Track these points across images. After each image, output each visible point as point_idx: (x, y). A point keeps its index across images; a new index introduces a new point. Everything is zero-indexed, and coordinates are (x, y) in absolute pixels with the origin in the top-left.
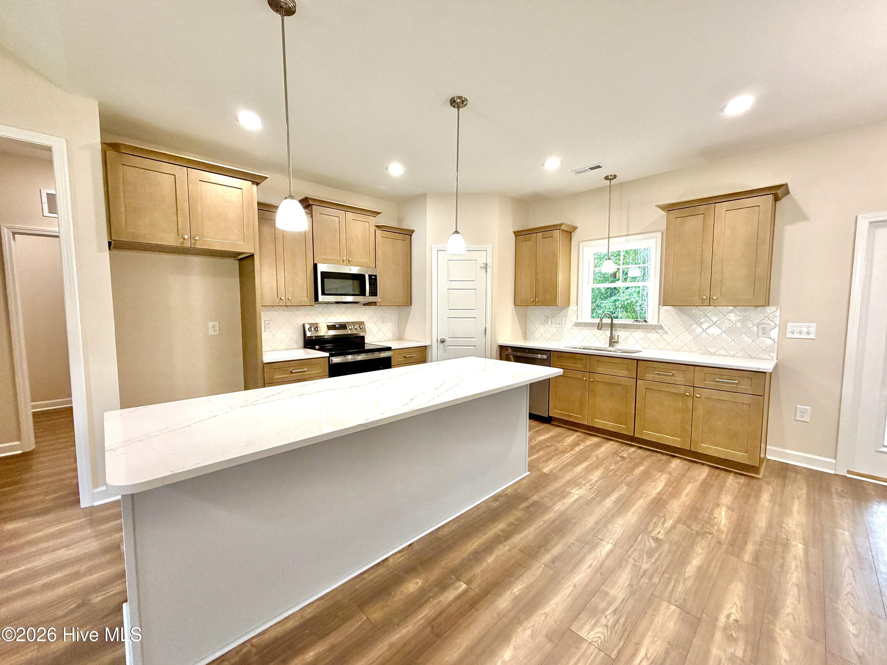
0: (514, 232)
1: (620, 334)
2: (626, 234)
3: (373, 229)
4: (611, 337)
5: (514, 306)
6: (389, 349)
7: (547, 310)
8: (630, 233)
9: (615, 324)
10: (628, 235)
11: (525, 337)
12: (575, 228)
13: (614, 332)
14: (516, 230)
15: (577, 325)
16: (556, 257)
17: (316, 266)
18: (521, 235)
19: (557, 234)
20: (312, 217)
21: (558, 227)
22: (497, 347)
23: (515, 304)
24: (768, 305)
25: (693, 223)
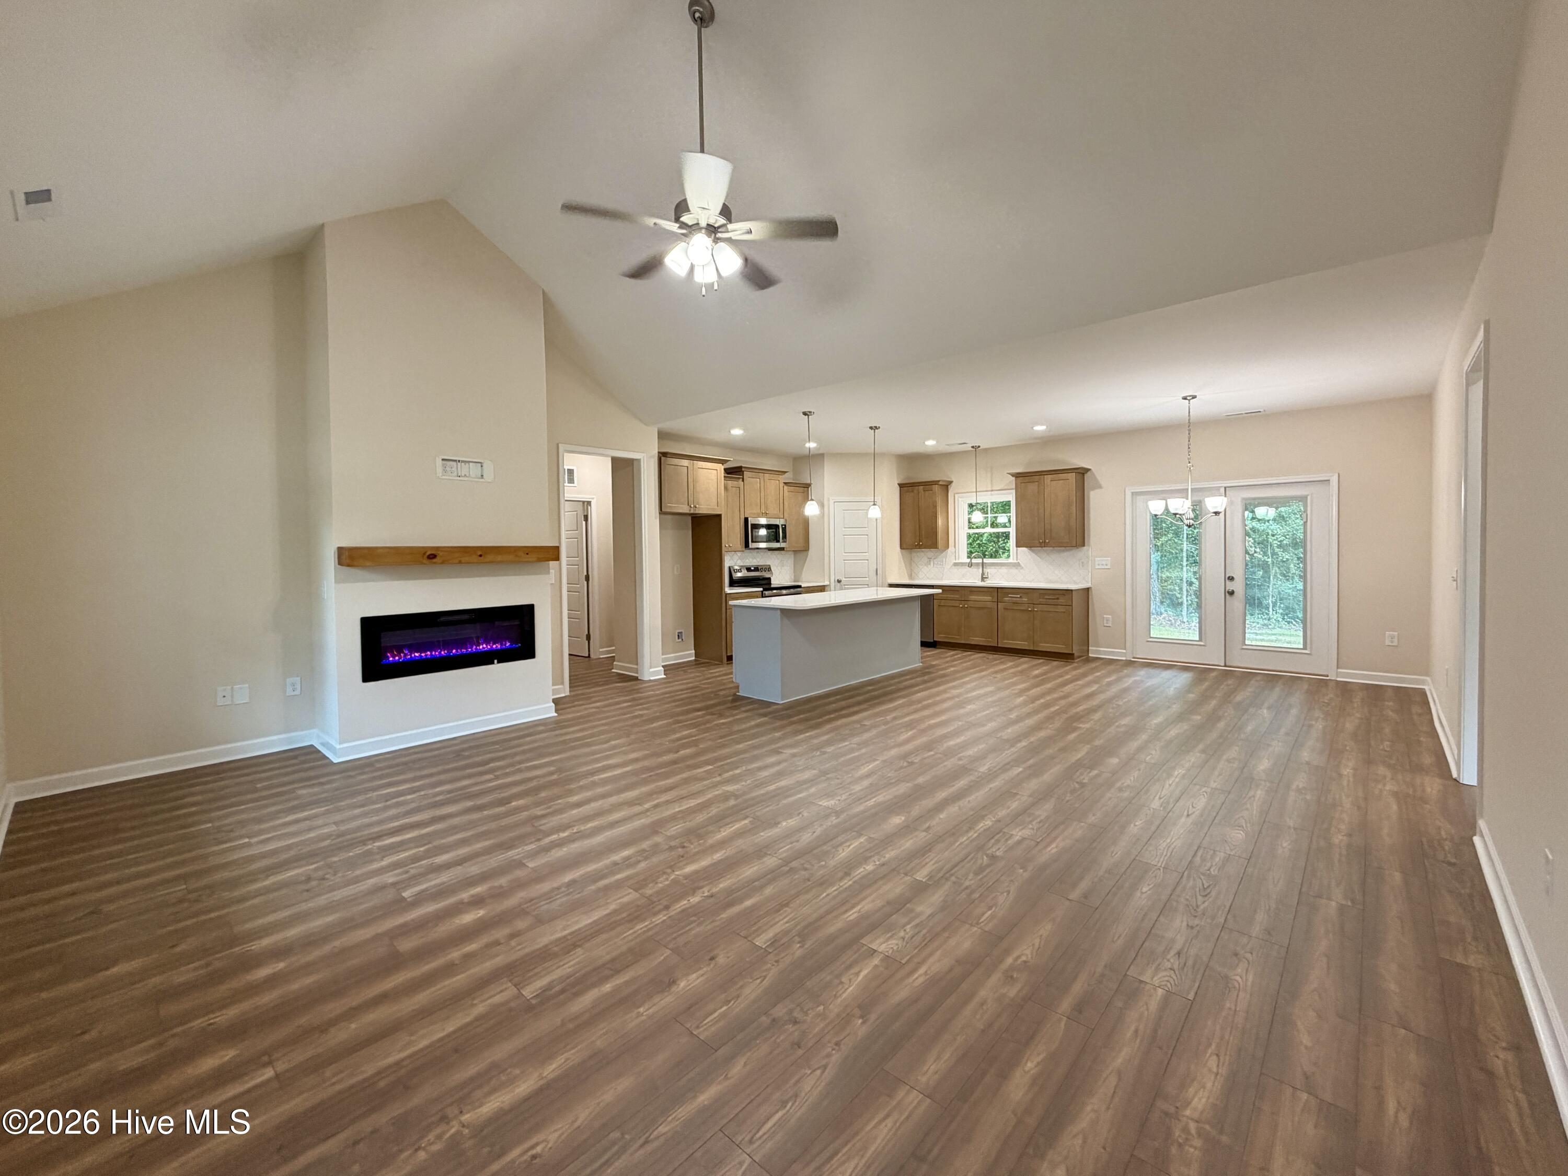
0: (899, 484)
1: (988, 570)
2: (990, 489)
3: (782, 485)
4: (983, 574)
5: (899, 549)
6: (800, 587)
7: (930, 553)
9: (984, 563)
10: (992, 491)
11: (911, 577)
12: (951, 482)
13: (984, 570)
15: (956, 564)
16: (935, 507)
17: (746, 520)
18: (904, 487)
19: (936, 488)
20: (743, 481)
21: (936, 483)
22: (887, 585)
23: (901, 547)
24: (1084, 546)
25: (1032, 488)
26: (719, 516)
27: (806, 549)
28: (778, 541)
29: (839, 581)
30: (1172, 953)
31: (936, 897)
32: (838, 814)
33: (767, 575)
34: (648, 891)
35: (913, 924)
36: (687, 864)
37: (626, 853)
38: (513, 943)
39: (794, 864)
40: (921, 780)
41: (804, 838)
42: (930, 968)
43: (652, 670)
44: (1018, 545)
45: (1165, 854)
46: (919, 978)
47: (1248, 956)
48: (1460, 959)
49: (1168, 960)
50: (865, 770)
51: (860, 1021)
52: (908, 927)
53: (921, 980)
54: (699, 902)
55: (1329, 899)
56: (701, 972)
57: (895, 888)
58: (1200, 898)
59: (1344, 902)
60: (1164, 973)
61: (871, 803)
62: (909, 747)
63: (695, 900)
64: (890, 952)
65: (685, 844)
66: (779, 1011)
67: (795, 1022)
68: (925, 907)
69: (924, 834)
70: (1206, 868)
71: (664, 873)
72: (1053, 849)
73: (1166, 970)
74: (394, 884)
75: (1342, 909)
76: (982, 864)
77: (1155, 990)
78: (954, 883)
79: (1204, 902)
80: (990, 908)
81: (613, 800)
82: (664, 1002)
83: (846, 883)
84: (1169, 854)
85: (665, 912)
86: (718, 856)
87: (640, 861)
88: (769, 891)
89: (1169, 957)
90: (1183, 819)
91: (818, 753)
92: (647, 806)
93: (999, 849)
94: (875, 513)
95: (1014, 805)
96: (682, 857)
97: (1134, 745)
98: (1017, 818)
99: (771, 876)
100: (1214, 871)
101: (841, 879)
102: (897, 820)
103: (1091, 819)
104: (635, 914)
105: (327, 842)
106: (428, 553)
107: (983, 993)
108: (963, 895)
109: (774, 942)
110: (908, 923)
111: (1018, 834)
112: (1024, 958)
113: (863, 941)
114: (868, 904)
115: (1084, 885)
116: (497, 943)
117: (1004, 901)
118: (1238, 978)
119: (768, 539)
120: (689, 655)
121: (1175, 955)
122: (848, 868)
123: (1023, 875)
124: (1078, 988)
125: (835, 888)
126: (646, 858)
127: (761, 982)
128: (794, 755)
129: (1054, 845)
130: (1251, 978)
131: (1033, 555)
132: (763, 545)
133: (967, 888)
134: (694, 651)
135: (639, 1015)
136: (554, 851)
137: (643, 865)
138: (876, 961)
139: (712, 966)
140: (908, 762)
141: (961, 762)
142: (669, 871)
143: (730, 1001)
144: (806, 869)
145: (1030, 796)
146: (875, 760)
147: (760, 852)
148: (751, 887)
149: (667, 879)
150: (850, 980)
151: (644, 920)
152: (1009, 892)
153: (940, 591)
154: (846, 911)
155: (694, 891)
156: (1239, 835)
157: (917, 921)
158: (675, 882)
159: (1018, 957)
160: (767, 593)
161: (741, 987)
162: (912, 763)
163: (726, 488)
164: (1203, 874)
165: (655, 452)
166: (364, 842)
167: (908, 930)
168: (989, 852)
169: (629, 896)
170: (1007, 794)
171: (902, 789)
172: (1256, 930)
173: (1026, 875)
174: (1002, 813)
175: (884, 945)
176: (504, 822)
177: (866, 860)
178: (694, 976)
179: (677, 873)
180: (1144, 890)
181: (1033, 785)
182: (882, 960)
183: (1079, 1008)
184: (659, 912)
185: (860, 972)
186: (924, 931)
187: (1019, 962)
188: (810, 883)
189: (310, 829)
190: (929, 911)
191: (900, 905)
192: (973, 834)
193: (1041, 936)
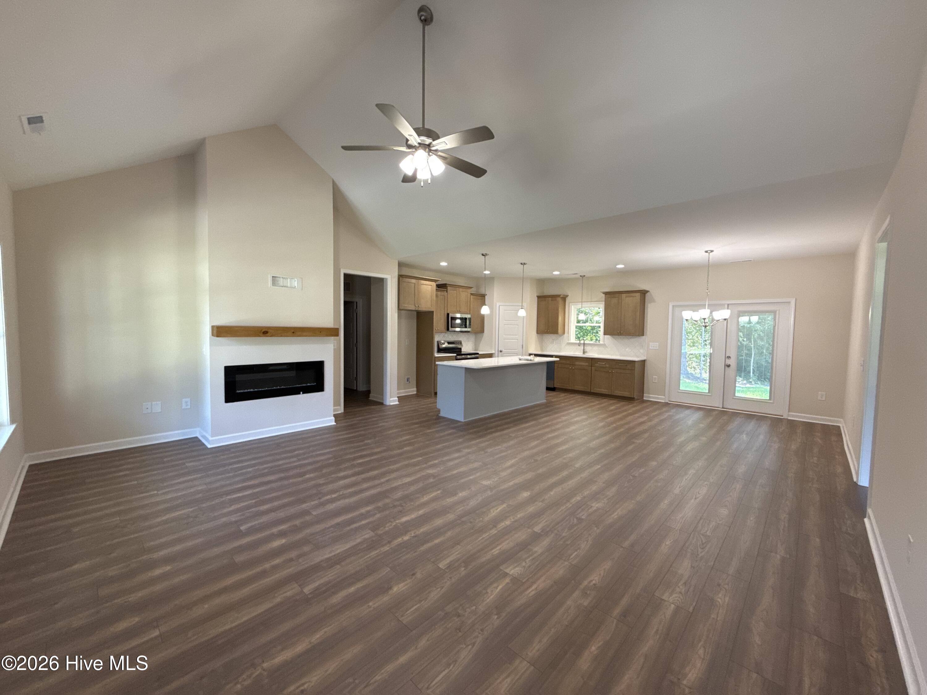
1: (588, 348)
2: (590, 301)
3: (469, 295)
4: (584, 350)
5: (536, 333)
6: (478, 354)
7: (553, 336)
8: (593, 300)
9: (586, 343)
11: (542, 350)
12: (567, 296)
13: (585, 347)
14: (537, 295)
15: (569, 344)
16: (558, 310)
17: (448, 314)
18: (541, 298)
19: (559, 299)
20: (447, 292)
21: (558, 296)
22: (528, 354)
23: (537, 333)
24: (643, 335)
25: (614, 301)
26: (433, 312)
27: (482, 331)
28: (466, 327)
29: (501, 351)
30: (681, 583)
31: (545, 542)
32: (491, 489)
33: (459, 346)
34: (380, 532)
35: (531, 558)
36: (403, 517)
37: (368, 508)
38: (300, 560)
39: (464, 519)
40: (541, 471)
41: (471, 503)
42: (539, 586)
43: (391, 399)
44: (605, 333)
45: (681, 521)
46: (531, 592)
47: (726, 586)
48: (852, 594)
49: (679, 587)
50: (509, 463)
51: (496, 617)
52: (527, 561)
53: (533, 593)
54: (408, 540)
55: (776, 553)
56: (406, 582)
57: (521, 536)
58: (700, 550)
59: (785, 556)
60: (676, 595)
61: (511, 483)
62: (535, 451)
63: (406, 538)
64: (517, 574)
65: (403, 505)
66: (449, 608)
67: (459, 616)
68: (539, 548)
69: (541, 503)
70: (704, 531)
71: (390, 521)
72: (615, 516)
73: (676, 593)
74: (236, 522)
75: (783, 559)
76: (573, 523)
77: (670, 605)
78: (557, 534)
79: (702, 552)
80: (576, 550)
81: (363, 476)
82: (385, 599)
83: (494, 531)
84: (683, 522)
85: (388, 545)
86: (421, 512)
87: (376, 514)
88: (449, 534)
89: (680, 584)
90: (693, 501)
91: (483, 452)
92: (383, 480)
93: (583, 515)
94: (522, 313)
95: (594, 488)
96: (401, 512)
97: (666, 454)
98: (595, 496)
99: (451, 525)
100: (708, 533)
101: (491, 529)
102: (526, 494)
103: (639, 498)
104: (372, 545)
105: (200, 495)
106: (264, 330)
107: (569, 602)
108: (561, 542)
109: (450, 566)
110: (529, 557)
111: (596, 505)
112: (594, 582)
113: (501, 568)
114: (506, 545)
115: (633, 538)
116: (291, 560)
117: (584, 546)
118: (719, 600)
119: (460, 326)
120: (413, 391)
121: (684, 583)
122: (495, 522)
123: (596, 531)
124: (625, 601)
125: (487, 534)
126: (380, 512)
127: (441, 590)
128: (469, 453)
129: (616, 514)
130: (727, 599)
131: (614, 340)
132: (458, 329)
133: (563, 537)
134: (415, 389)
135: (369, 607)
136: (328, 506)
137: (378, 516)
138: (507, 580)
139: (413, 578)
140: (534, 460)
141: (564, 461)
142: (392, 520)
143: (422, 601)
144: (471, 522)
145: (604, 483)
146: (516, 458)
147: (445, 511)
148: (438, 532)
149: (391, 525)
150: (492, 591)
151: (376, 549)
152: (588, 542)
153: (558, 359)
154: (492, 549)
155: (406, 533)
156: (724, 512)
157: (533, 557)
158: (396, 527)
159: (591, 581)
160: (459, 357)
161: (429, 592)
162: (536, 461)
163: (437, 296)
164: (703, 535)
165: (396, 274)
166: (220, 495)
167: (527, 562)
168: (578, 516)
169: (368, 534)
170: (589, 481)
171: (529, 475)
172: (731, 571)
173: (598, 531)
174: (586, 493)
175: (514, 570)
176: (302, 486)
177: (506, 518)
178: (402, 584)
179: (397, 521)
180: (667, 543)
181: (606, 476)
182: (511, 580)
183: (625, 614)
184: (385, 545)
185: (498, 586)
186: (537, 563)
187: (592, 584)
188: (473, 531)
189: (191, 487)
190: (540, 551)
191: (524, 546)
192: (569, 505)
193: (605, 569)
